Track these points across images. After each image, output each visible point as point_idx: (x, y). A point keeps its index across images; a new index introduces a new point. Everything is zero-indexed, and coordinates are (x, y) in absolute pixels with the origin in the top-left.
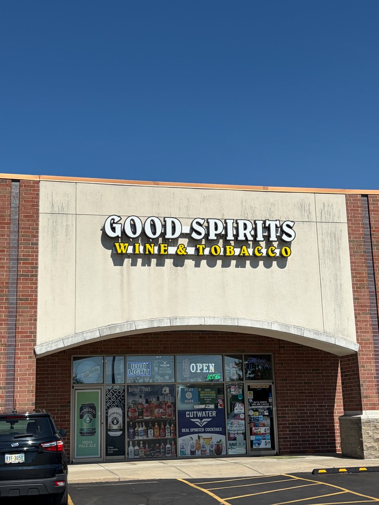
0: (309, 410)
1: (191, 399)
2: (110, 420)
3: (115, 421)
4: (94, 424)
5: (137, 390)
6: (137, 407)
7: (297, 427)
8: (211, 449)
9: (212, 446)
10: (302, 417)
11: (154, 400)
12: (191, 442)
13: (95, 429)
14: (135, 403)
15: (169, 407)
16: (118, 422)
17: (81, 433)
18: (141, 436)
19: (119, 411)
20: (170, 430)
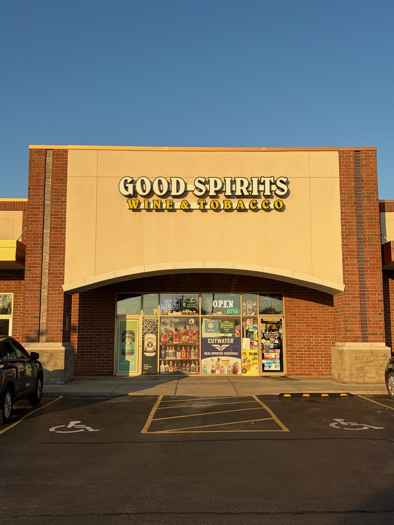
0: (315, 340)
1: (213, 328)
2: (146, 343)
3: (150, 345)
4: (133, 346)
5: (168, 321)
6: (168, 334)
7: (303, 354)
8: (229, 369)
9: (229, 367)
10: (308, 345)
11: (182, 329)
12: (212, 363)
13: (134, 350)
14: (166, 331)
15: (194, 334)
16: (152, 345)
17: (123, 353)
18: (171, 357)
19: (154, 336)
20: (195, 353)
